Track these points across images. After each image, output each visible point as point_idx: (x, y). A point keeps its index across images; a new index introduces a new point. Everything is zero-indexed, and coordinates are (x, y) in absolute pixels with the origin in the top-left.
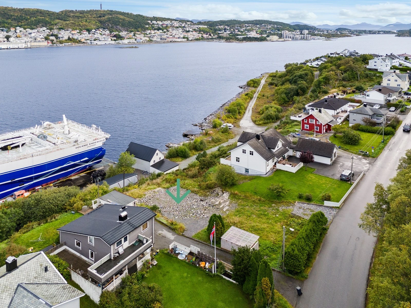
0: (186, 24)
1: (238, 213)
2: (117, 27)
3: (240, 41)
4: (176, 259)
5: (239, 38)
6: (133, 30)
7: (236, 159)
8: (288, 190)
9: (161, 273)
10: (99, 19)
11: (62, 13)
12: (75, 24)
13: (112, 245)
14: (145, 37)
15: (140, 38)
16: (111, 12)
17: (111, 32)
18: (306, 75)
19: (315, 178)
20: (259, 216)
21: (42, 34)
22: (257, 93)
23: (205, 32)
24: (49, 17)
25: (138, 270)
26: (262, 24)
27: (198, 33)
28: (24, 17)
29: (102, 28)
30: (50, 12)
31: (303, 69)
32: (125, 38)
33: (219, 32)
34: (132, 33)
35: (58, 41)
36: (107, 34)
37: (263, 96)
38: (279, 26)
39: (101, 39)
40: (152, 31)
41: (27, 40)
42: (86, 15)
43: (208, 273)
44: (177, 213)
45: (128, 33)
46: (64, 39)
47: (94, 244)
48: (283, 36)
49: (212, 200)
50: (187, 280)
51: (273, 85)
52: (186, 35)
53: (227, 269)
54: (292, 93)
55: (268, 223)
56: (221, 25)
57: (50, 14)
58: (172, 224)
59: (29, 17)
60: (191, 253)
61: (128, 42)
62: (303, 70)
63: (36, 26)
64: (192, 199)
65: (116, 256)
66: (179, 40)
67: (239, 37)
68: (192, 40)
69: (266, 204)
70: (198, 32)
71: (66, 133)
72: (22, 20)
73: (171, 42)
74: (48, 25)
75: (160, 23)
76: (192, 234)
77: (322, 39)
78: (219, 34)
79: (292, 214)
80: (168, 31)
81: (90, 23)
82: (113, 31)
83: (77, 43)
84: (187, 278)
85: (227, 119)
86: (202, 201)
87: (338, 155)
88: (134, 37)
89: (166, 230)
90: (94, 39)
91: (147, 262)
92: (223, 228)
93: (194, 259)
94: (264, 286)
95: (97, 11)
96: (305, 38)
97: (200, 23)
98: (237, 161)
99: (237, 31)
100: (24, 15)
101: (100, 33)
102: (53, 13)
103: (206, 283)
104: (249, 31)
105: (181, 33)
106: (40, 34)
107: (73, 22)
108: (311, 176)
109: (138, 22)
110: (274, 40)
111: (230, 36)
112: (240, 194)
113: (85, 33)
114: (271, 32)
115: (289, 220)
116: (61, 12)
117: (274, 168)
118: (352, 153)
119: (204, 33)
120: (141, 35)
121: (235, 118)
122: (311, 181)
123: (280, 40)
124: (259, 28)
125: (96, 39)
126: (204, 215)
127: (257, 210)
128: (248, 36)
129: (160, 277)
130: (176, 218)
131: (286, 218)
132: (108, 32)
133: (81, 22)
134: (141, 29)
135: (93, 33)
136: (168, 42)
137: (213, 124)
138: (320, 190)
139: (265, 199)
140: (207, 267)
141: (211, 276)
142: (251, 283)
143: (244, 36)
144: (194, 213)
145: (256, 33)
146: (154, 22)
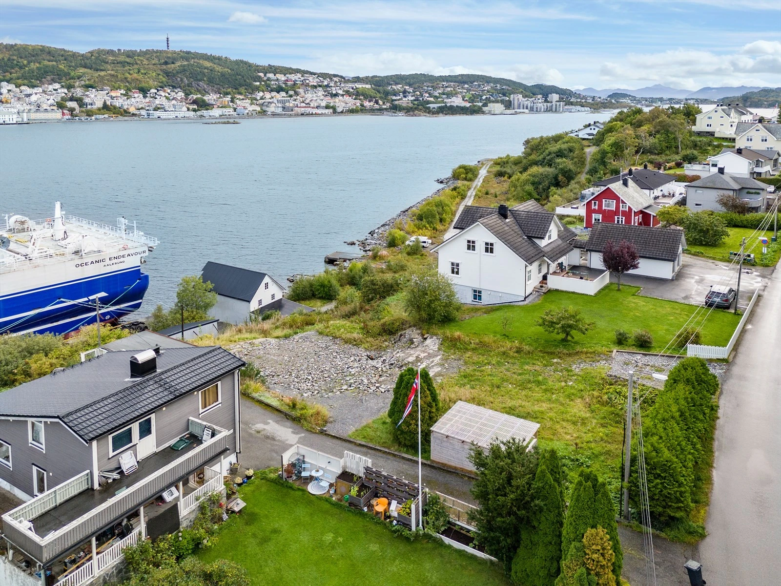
0: (331, 79)
1: (466, 380)
2: (198, 85)
3: (433, 113)
4: (300, 493)
5: (431, 108)
6: (229, 90)
7: (450, 266)
8: (589, 325)
9: (254, 535)
10: (164, 67)
11: (92, 55)
12: (117, 76)
13: (93, 439)
14: (251, 104)
15: (244, 107)
16: (187, 55)
17: (187, 95)
18: (571, 150)
19: (644, 304)
20: (522, 386)
21: (52, 97)
22: (474, 189)
23: (367, 96)
24: (65, 62)
25: (184, 524)
26: (474, 82)
27: (355, 99)
28: (15, 62)
29: (169, 86)
30: (68, 51)
31: (564, 140)
32: (214, 106)
33: (394, 98)
34: (228, 98)
35: (82, 112)
36: (179, 98)
37: (487, 193)
38: (504, 87)
39: (167, 108)
40: (266, 93)
41: (23, 109)
42: (139, 60)
43: (399, 531)
44: (309, 384)
45: (220, 97)
46: (95, 107)
47: (43, 447)
48: (514, 104)
49: (398, 355)
50: (334, 554)
51: (504, 176)
52: (332, 102)
53: (453, 518)
54: (546, 183)
55: (550, 400)
56: (397, 84)
57: (68, 55)
58: (294, 406)
59: (25, 62)
60: (346, 476)
61: (221, 114)
62: (564, 143)
63: (40, 81)
64: (346, 356)
65: (110, 481)
66: (319, 111)
67: (431, 106)
68: (342, 112)
69: (538, 360)
70: (354, 97)
71: (57, 237)
72: (13, 68)
73: (302, 114)
74: (64, 78)
75: (282, 77)
76: (349, 431)
77: (585, 111)
78: (393, 100)
79: (611, 376)
80: (297, 94)
81: (146, 77)
82: (191, 93)
83: (121, 115)
84: (333, 548)
85: (417, 230)
86: (372, 359)
87: (683, 263)
88: (231, 104)
89: (277, 422)
90: (154, 107)
91: (214, 501)
92: (434, 404)
93: (354, 491)
94: (595, 556)
95: (161, 52)
96: (554, 110)
97: (357, 80)
98: (453, 272)
99: (428, 95)
100: (15, 58)
101: (165, 96)
102: (74, 55)
103: (394, 561)
104: (449, 95)
105: (322, 97)
106: (48, 97)
107: (112, 72)
108: (634, 301)
109: (240, 75)
110: (496, 113)
111: (414, 104)
112: (467, 339)
113: (136, 95)
114: (490, 98)
115: (605, 391)
116: (89, 52)
117: (542, 287)
118: (714, 259)
119: (365, 98)
120: (244, 101)
121: (434, 229)
122: (638, 309)
123: (508, 111)
124: (468, 90)
125: (159, 108)
126: (378, 387)
127: (514, 373)
128: (448, 105)
129: (252, 546)
130: (305, 395)
131: (594, 386)
132: (181, 94)
133: (129, 73)
134: (246, 89)
135: (152, 96)
136: (297, 115)
137: (387, 240)
138: (665, 327)
139: (532, 348)
140: (395, 514)
141: (407, 539)
142: (541, 551)
143: (440, 105)
144: (351, 383)
145: (463, 100)
146: (271, 75)
